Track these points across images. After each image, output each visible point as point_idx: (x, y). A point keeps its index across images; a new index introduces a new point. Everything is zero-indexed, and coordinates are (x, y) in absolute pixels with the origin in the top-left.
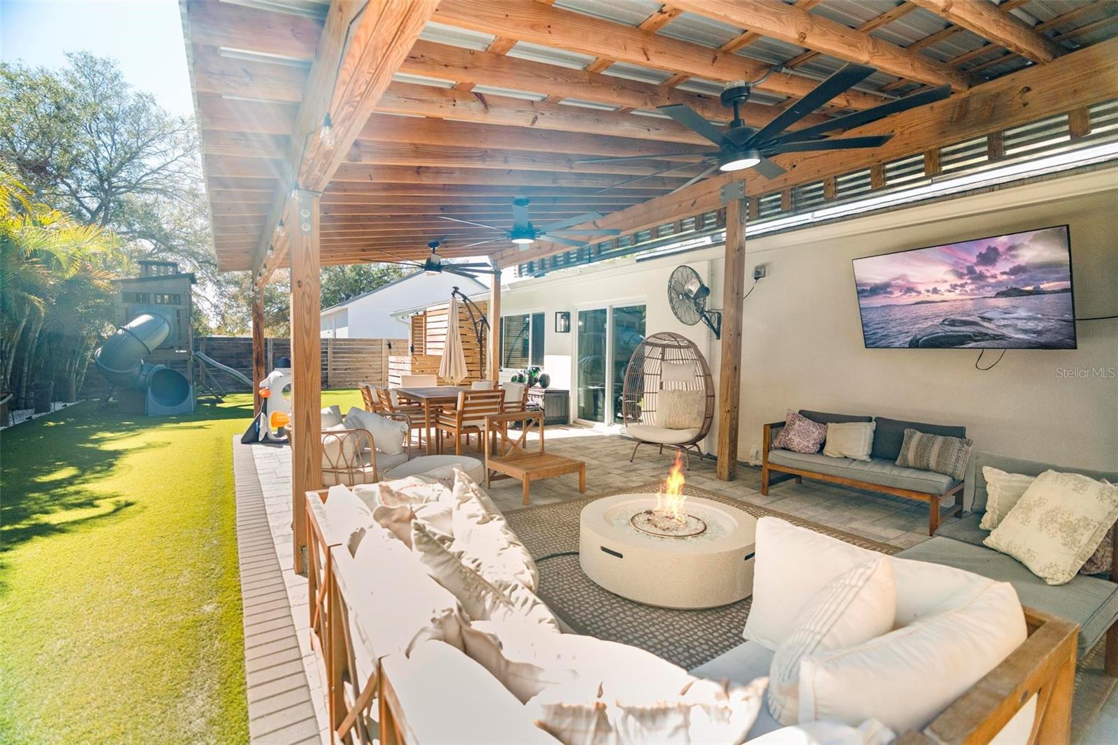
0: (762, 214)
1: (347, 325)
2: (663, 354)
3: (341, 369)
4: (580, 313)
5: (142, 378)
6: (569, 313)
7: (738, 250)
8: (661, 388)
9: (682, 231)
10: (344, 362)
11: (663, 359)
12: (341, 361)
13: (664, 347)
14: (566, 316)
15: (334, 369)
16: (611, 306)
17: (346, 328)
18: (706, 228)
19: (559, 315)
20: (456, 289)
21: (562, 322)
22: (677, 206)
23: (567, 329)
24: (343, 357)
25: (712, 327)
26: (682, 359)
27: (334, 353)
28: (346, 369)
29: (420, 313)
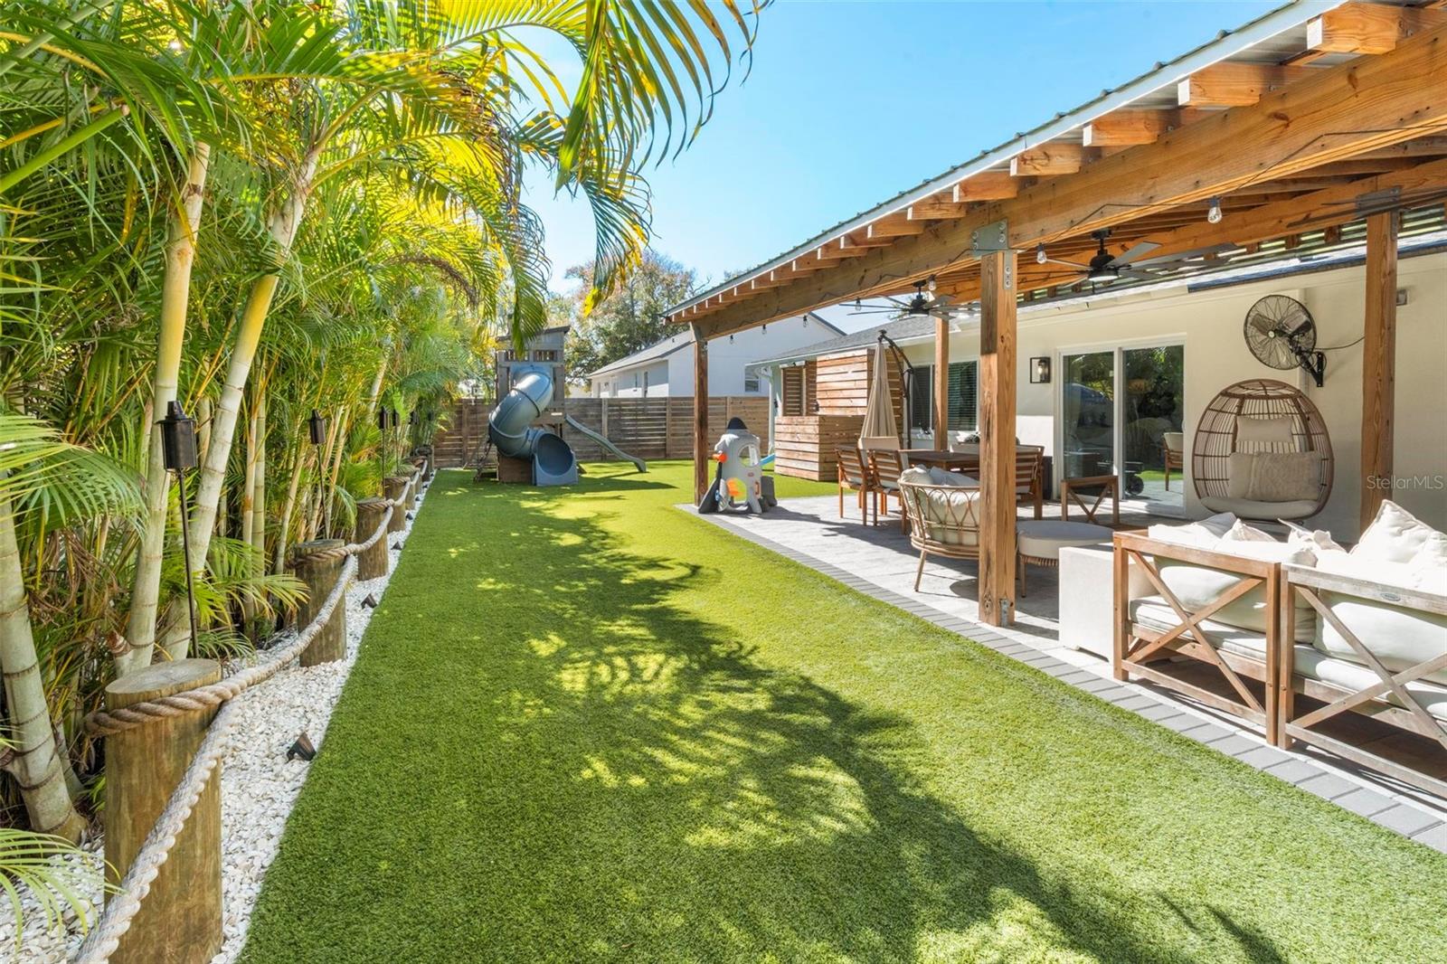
0: (1406, 226)
1: (667, 382)
2: (1240, 407)
3: (681, 435)
4: (1065, 357)
5: (528, 444)
6: (1049, 359)
7: (1390, 273)
8: (1234, 450)
9: (1259, 250)
10: (684, 425)
11: (1239, 413)
12: (681, 425)
13: (1243, 398)
14: (1045, 362)
15: (673, 435)
16: (1120, 348)
17: (667, 385)
18: (1301, 246)
19: (1035, 362)
20: (883, 332)
21: (1040, 370)
22: (1275, 222)
23: (1046, 379)
24: (683, 420)
25: (1313, 371)
26: (1269, 413)
27: (673, 415)
28: (686, 435)
29: (798, 364)
